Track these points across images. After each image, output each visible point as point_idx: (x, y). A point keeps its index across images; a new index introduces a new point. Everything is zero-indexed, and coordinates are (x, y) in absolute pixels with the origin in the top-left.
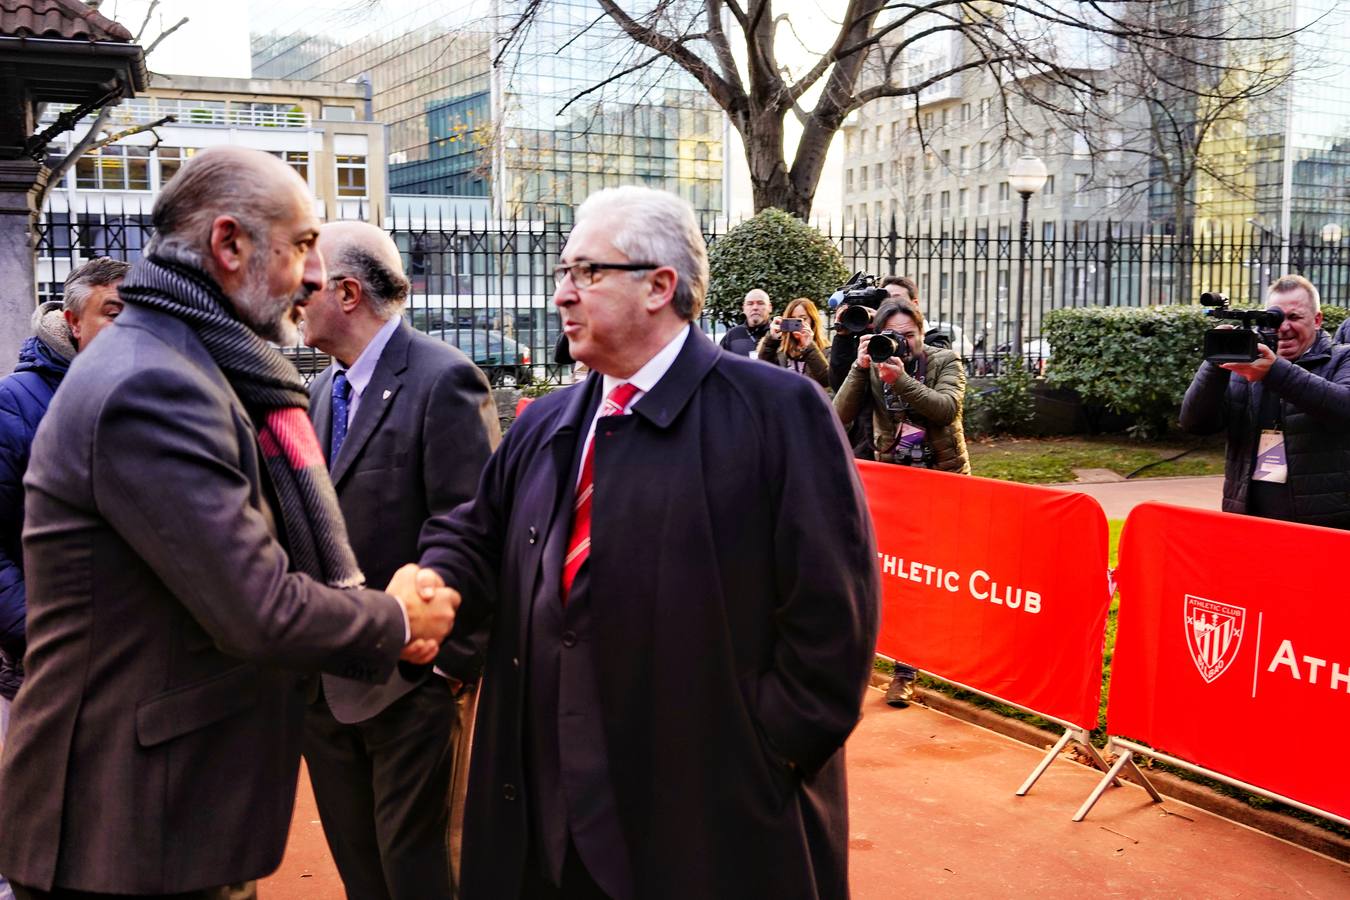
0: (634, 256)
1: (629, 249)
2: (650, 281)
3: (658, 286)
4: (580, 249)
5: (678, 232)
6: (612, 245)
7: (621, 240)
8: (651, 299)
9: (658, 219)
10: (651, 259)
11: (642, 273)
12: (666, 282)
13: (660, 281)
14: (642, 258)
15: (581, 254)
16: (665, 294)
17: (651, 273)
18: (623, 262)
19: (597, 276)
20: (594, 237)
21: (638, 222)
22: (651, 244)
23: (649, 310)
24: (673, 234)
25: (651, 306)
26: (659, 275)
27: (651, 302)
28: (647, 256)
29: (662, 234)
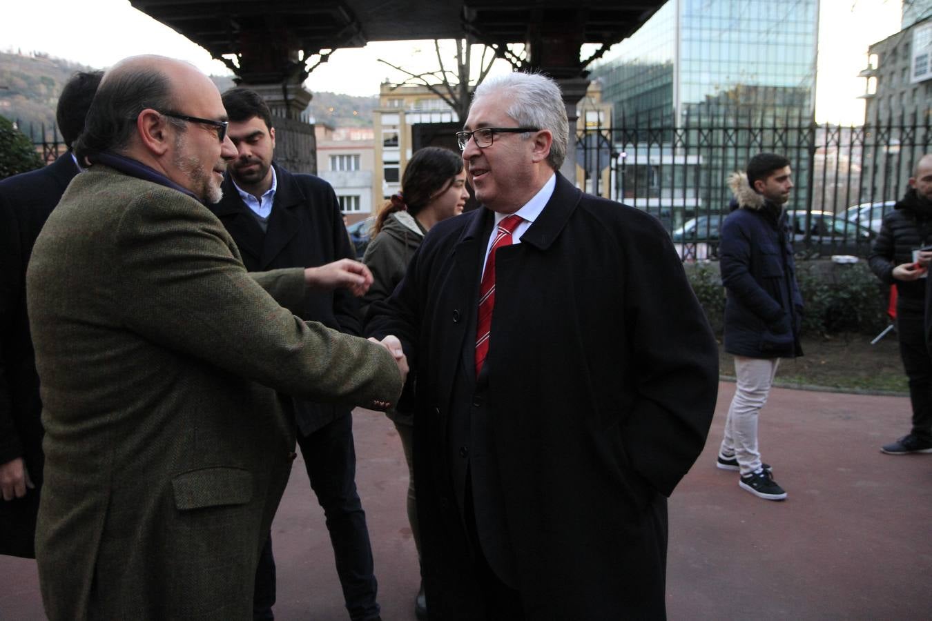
0: (524, 122)
1: (518, 116)
2: (534, 141)
3: (539, 144)
4: (481, 118)
5: (553, 104)
6: (506, 113)
7: (513, 110)
8: (535, 153)
9: (538, 94)
10: (535, 123)
11: (528, 134)
12: (544, 140)
13: (540, 140)
14: (529, 124)
15: (483, 121)
16: (544, 150)
17: (535, 135)
18: (515, 126)
19: (496, 137)
20: (491, 108)
21: (524, 96)
22: (535, 113)
23: (534, 162)
24: (549, 106)
25: (535, 159)
26: (540, 136)
27: (535, 156)
28: (532, 121)
29: (542, 105)
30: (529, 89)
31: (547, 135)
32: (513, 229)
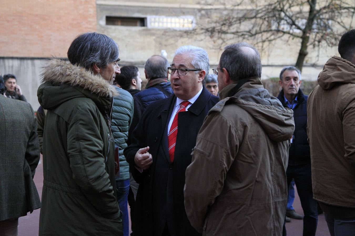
0: (196, 67)
1: (195, 65)
2: (199, 74)
6: (190, 63)
7: (193, 63)
9: (202, 56)
11: (197, 71)
12: (203, 74)
13: (201, 74)
14: (198, 68)
16: (202, 78)
17: (200, 72)
21: (197, 57)
23: (198, 82)
24: (205, 61)
25: (199, 81)
26: (202, 72)
27: (199, 80)
28: (200, 67)
29: (203, 61)
30: (199, 54)
31: (204, 72)
32: (186, 106)
